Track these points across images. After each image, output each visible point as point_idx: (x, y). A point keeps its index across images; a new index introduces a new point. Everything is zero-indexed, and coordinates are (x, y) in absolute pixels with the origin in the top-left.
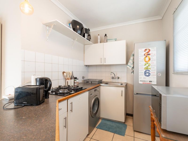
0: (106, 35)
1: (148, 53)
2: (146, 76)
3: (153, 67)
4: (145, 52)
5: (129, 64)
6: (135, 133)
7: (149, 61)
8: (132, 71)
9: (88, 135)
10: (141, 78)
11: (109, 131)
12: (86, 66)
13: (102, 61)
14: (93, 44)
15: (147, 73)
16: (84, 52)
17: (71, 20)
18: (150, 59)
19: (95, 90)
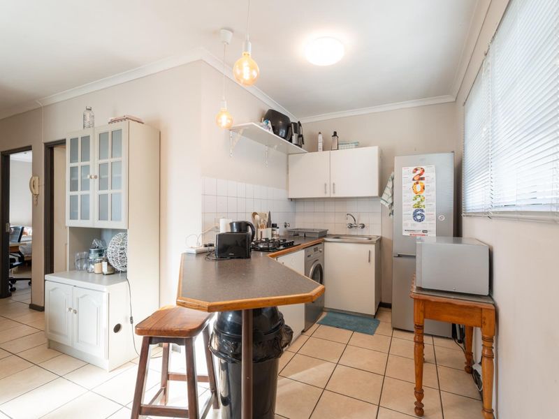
0: (335, 134)
1: (421, 177)
2: (417, 220)
3: (429, 203)
4: (416, 174)
5: (384, 197)
6: (395, 331)
7: (422, 191)
8: (390, 211)
9: (303, 332)
10: (407, 225)
11: (342, 328)
12: (291, 199)
13: (328, 190)
14: (308, 154)
15: (418, 215)
16: (288, 169)
17: (267, 110)
18: (424, 188)
19: (316, 250)
